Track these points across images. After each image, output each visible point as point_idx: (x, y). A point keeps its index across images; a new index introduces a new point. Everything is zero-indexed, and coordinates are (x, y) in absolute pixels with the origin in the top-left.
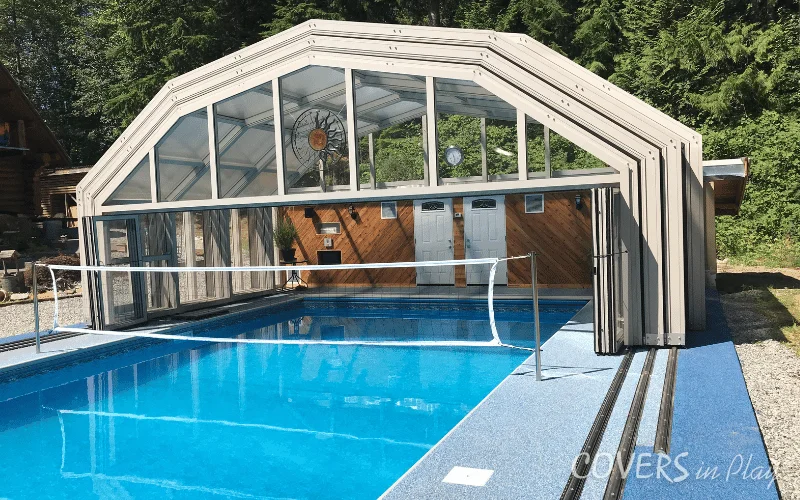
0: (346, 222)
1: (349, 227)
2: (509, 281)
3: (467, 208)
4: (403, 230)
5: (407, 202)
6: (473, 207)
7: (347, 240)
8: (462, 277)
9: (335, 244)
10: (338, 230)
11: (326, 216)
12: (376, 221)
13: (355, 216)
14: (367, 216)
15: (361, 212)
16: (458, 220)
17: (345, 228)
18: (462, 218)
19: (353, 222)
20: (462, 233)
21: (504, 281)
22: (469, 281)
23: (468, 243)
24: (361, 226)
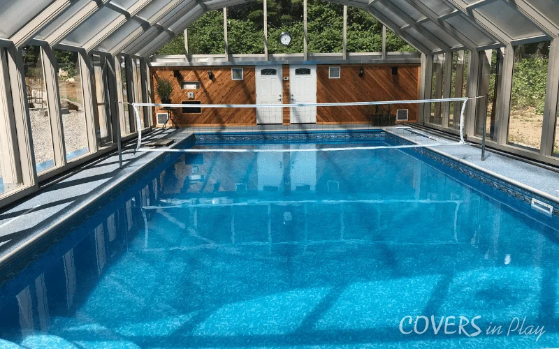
0: (204, 81)
1: (206, 85)
2: (317, 121)
3: (292, 73)
4: (246, 89)
5: (250, 68)
6: (296, 73)
7: (204, 94)
8: (288, 118)
9: (196, 97)
10: (198, 87)
11: (189, 76)
12: (227, 81)
13: (211, 77)
14: (220, 77)
15: (217, 74)
16: (285, 83)
17: (203, 86)
18: (288, 81)
19: (211, 81)
20: (289, 90)
21: (314, 120)
22: (291, 122)
23: (292, 97)
24: (216, 84)
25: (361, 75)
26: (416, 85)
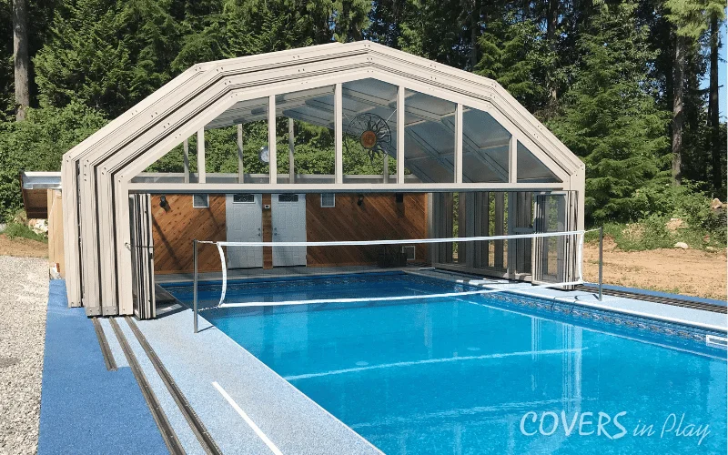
2: (308, 262)
3: (275, 200)
4: (214, 219)
5: (219, 194)
6: (280, 200)
8: (269, 261)
12: (186, 210)
13: (164, 205)
14: (178, 204)
15: (171, 200)
16: (266, 212)
18: (270, 210)
19: (162, 210)
20: (270, 222)
21: (304, 262)
22: (275, 264)
23: (274, 232)
24: (170, 214)
25: (360, 203)
26: (423, 215)
